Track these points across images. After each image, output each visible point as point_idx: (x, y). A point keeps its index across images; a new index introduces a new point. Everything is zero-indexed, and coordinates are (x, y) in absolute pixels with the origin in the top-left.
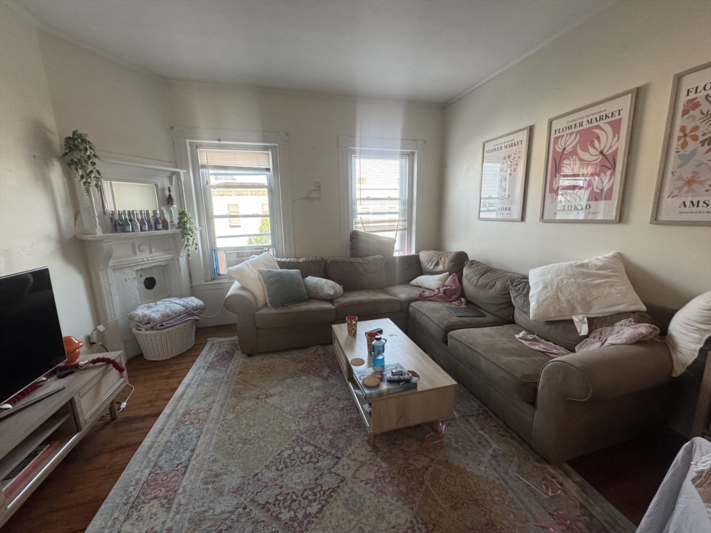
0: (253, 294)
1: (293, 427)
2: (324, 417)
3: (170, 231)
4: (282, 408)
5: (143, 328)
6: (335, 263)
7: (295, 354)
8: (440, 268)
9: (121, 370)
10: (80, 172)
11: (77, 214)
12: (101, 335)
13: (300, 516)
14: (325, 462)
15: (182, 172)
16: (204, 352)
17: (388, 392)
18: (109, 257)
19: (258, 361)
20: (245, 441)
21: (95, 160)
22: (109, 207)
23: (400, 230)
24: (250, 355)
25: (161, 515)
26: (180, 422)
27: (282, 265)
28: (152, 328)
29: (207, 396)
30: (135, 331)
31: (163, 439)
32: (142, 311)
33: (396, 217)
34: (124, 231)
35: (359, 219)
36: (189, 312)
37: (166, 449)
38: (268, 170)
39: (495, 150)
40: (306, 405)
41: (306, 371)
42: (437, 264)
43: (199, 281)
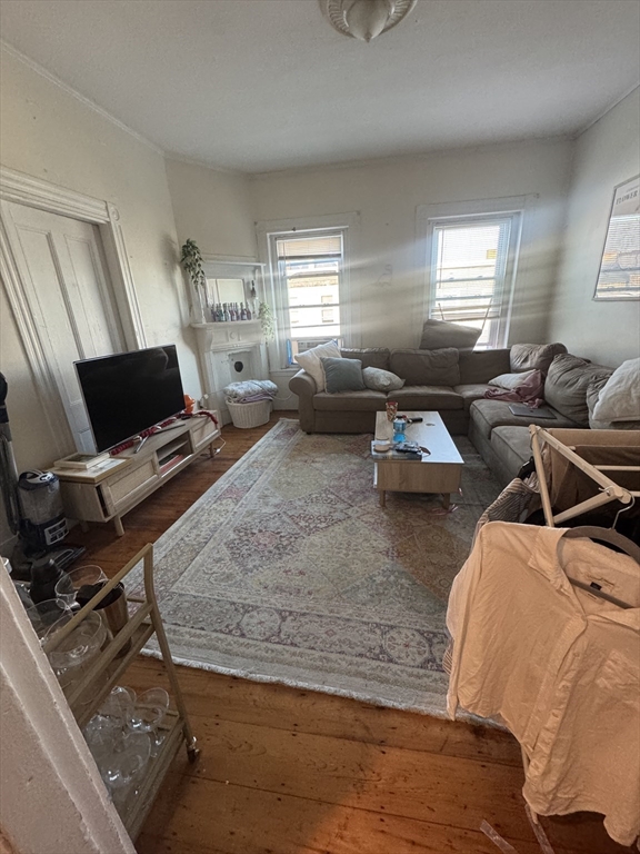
0: (313, 379)
1: (325, 482)
2: (352, 482)
3: (252, 321)
4: (321, 471)
5: (232, 400)
6: (399, 354)
7: (347, 438)
8: (528, 365)
9: (216, 423)
10: (192, 273)
11: (191, 307)
12: (206, 401)
13: (312, 526)
14: (340, 506)
15: (262, 265)
16: (275, 427)
17: (393, 457)
18: (210, 342)
19: (315, 438)
20: (289, 484)
21: (200, 262)
22: (210, 302)
23: (490, 318)
24: (309, 433)
25: (232, 506)
26: (250, 466)
27: (344, 354)
28: (238, 401)
29: (271, 454)
30: (227, 402)
31: (238, 472)
32: (232, 387)
33: (486, 302)
34: (220, 321)
35: (437, 305)
36: (265, 393)
37: (240, 477)
38: (339, 255)
39: (628, 197)
40: (341, 472)
41: (350, 451)
42: (526, 360)
43: (276, 368)
